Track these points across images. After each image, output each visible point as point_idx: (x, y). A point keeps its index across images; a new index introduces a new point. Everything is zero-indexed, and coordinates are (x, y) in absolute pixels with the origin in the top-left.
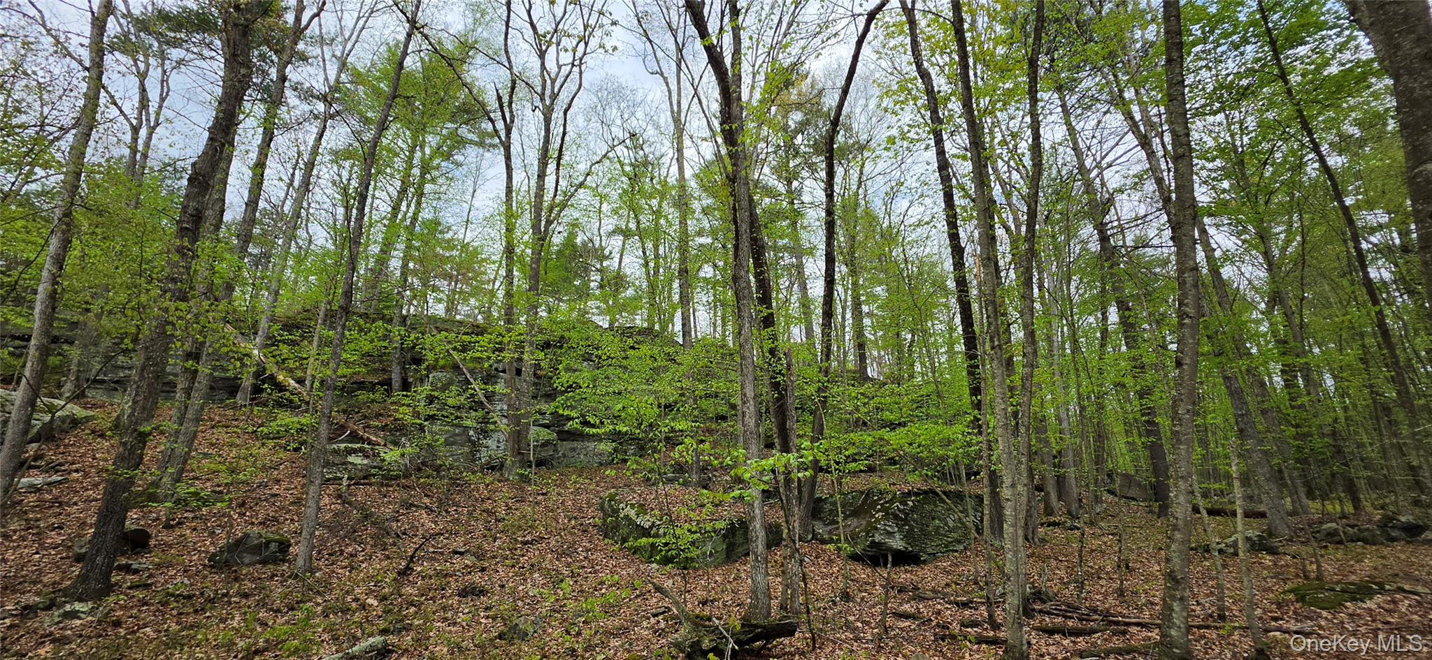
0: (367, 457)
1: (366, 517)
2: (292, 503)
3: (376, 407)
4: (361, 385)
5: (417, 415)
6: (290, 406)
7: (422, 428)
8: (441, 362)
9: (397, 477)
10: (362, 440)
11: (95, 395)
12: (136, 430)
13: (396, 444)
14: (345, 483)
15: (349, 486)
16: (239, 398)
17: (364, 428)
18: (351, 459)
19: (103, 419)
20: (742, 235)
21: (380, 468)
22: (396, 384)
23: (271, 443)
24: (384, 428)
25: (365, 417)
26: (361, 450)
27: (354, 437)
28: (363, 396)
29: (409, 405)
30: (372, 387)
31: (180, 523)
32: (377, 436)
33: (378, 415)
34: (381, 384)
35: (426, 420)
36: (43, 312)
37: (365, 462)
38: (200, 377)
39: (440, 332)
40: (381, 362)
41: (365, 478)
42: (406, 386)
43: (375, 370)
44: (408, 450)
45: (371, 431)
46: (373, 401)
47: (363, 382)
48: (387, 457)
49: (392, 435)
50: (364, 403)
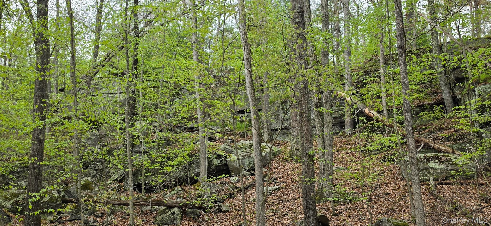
0: (443, 162)
1: (457, 209)
2: (401, 199)
3: (437, 123)
4: (422, 108)
5: (473, 124)
6: (380, 130)
7: (480, 136)
8: (483, 76)
9: (471, 177)
10: (434, 150)
11: (279, 139)
12: (307, 154)
13: (462, 150)
14: (432, 183)
15: (436, 185)
16: (347, 129)
17: (434, 140)
18: (431, 165)
19: (286, 152)
21: (457, 171)
22: (448, 102)
23: (374, 157)
24: (448, 139)
25: (432, 132)
26: (436, 157)
27: (428, 148)
28: (426, 115)
29: (466, 117)
30: (431, 108)
31: (340, 213)
32: (445, 146)
33: (441, 129)
34: (438, 104)
35: (482, 128)
36: (251, 93)
37: (442, 166)
38: (326, 117)
39: (475, 50)
40: (432, 87)
41: (446, 179)
42: (456, 102)
43: (429, 94)
44: (475, 154)
45: (439, 142)
46: (435, 118)
47: (422, 105)
48: (458, 162)
49: (457, 143)
50: (428, 121)
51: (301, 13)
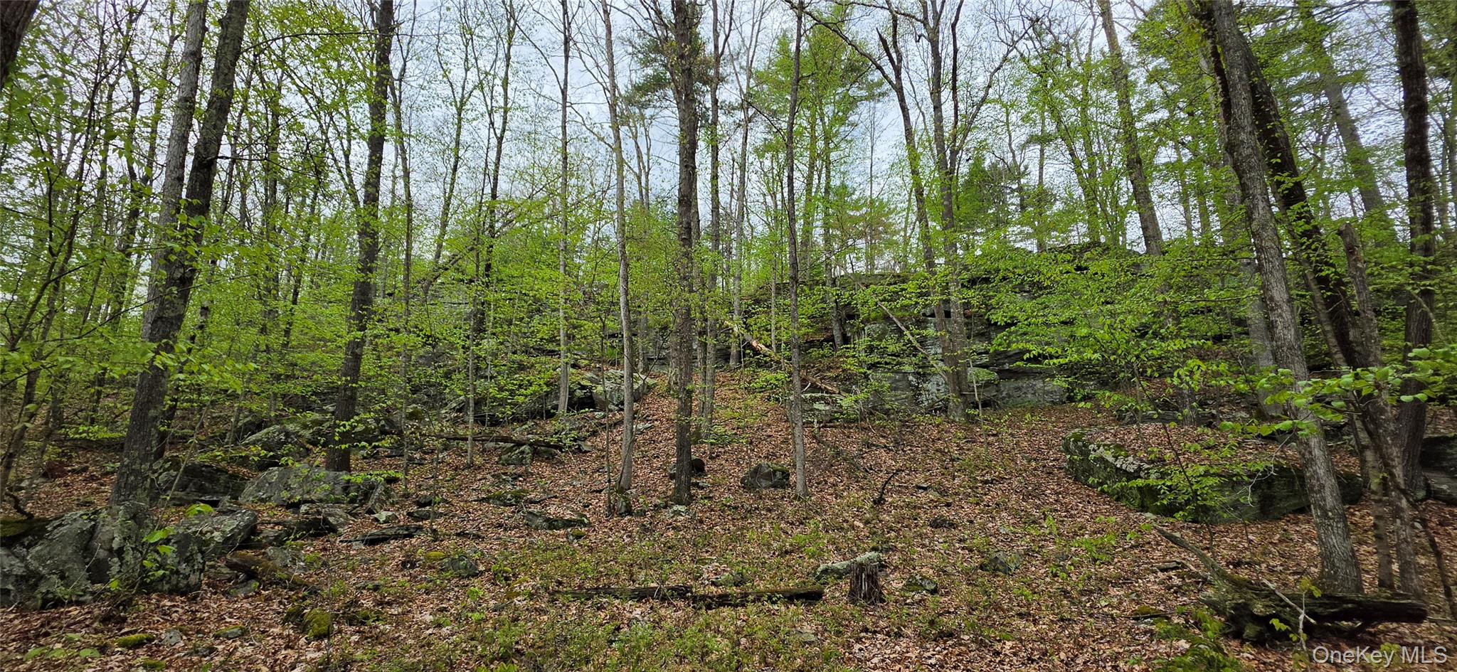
0: (828, 404)
1: (838, 454)
2: (782, 442)
3: (826, 361)
4: (811, 344)
5: (861, 364)
6: (766, 366)
7: (866, 377)
8: (873, 315)
9: (855, 420)
10: (820, 390)
11: (655, 369)
12: (685, 389)
13: (848, 391)
14: (816, 425)
15: (819, 428)
16: (732, 363)
17: (821, 379)
18: (816, 406)
19: (661, 384)
20: (1234, 86)
21: (842, 413)
22: (838, 340)
23: (759, 396)
24: (835, 379)
25: (819, 370)
26: (823, 398)
27: (815, 388)
28: (815, 352)
29: (854, 356)
30: (820, 345)
31: (718, 456)
32: (832, 386)
33: (829, 368)
34: (827, 340)
35: (869, 369)
36: (625, 315)
37: (827, 408)
38: (710, 348)
39: (867, 287)
40: (823, 322)
41: (830, 422)
42: (846, 340)
43: (820, 330)
44: (861, 396)
45: (826, 382)
46: (823, 356)
47: (813, 341)
48: (843, 404)
49: (843, 384)
50: (817, 359)
51: (689, 229)
